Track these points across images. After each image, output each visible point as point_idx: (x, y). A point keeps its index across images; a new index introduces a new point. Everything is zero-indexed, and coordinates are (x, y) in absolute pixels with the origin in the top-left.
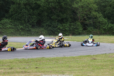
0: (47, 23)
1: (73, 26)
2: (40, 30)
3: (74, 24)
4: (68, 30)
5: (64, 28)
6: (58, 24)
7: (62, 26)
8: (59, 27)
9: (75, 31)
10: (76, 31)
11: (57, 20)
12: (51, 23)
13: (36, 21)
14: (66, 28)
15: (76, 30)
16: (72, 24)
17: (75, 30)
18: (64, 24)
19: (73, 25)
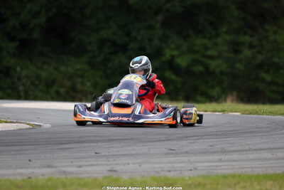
0: (106, 34)
1: (247, 53)
2: (63, 68)
3: (255, 40)
4: (222, 73)
5: (196, 62)
6: (164, 38)
7: (191, 50)
8: (168, 54)
9: (263, 80)
10: (268, 78)
11: (160, 18)
12: (128, 34)
13: (42, 20)
14: (213, 64)
15: (268, 72)
16: (246, 39)
17: (262, 75)
18: (199, 42)
19: (251, 46)
